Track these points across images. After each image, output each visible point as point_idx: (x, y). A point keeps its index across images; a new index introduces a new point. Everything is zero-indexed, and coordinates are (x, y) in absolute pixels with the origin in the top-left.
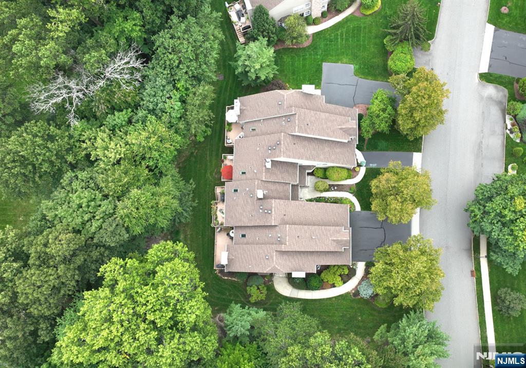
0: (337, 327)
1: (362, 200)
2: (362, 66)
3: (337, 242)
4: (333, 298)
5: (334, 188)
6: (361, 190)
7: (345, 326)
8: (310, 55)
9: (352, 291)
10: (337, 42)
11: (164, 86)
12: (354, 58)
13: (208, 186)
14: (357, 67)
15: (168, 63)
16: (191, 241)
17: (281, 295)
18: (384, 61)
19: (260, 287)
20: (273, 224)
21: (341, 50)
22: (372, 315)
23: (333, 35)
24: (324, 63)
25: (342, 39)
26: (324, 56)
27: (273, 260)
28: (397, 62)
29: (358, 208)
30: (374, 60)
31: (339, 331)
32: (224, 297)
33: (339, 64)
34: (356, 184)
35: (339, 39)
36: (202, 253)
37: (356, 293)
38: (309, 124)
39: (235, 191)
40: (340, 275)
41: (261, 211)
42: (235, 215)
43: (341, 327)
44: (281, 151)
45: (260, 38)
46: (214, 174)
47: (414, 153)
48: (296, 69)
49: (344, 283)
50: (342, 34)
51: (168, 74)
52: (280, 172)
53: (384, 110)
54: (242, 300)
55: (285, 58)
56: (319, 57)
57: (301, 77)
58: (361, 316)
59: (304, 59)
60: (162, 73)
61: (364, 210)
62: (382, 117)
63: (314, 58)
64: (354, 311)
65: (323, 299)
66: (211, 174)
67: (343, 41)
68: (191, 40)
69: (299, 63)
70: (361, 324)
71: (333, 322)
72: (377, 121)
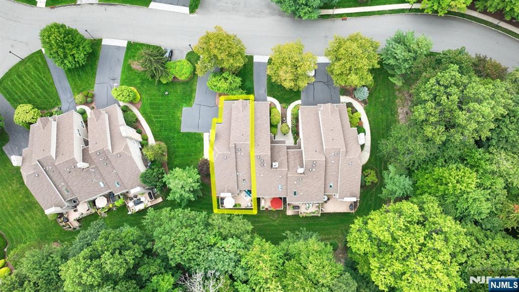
0: (390, 117)
1: (293, 99)
2: (184, 101)
3: (332, 112)
4: (368, 120)
5: (284, 120)
6: (285, 100)
7: (389, 110)
8: (174, 142)
9: (363, 106)
10: (163, 121)
11: (215, 254)
12: (177, 107)
13: (285, 223)
14: (184, 104)
15: (195, 250)
16: (330, 234)
17: (369, 159)
18: (179, 84)
19: (366, 175)
20: (325, 159)
21: (170, 118)
22: (379, 91)
23: (157, 125)
24: (181, 131)
25: (161, 117)
26: (175, 131)
27: (352, 158)
28: (183, 72)
29: (299, 102)
30: (179, 91)
31: (392, 115)
32: (373, 205)
33: (182, 119)
34: (280, 104)
35: (161, 119)
36: (339, 225)
37: (364, 102)
38: (242, 134)
39: (295, 193)
40: (352, 113)
41: (314, 170)
42: (315, 193)
43: (389, 113)
44: (265, 155)
45: (164, 180)
46: (274, 218)
47: (254, 61)
48: (186, 153)
49: (357, 111)
50: (156, 117)
51: (204, 251)
52: (280, 157)
53: (226, 79)
54: (374, 190)
55: (176, 163)
56: (175, 135)
57: (194, 149)
58: (381, 98)
59: (178, 147)
60: (203, 256)
61: (300, 97)
62: (231, 81)
63: (177, 139)
64: (377, 104)
65: (370, 126)
66: (275, 221)
67: (162, 117)
68: (177, 230)
69: (181, 152)
70: (387, 99)
71: (387, 119)
72: (234, 85)
